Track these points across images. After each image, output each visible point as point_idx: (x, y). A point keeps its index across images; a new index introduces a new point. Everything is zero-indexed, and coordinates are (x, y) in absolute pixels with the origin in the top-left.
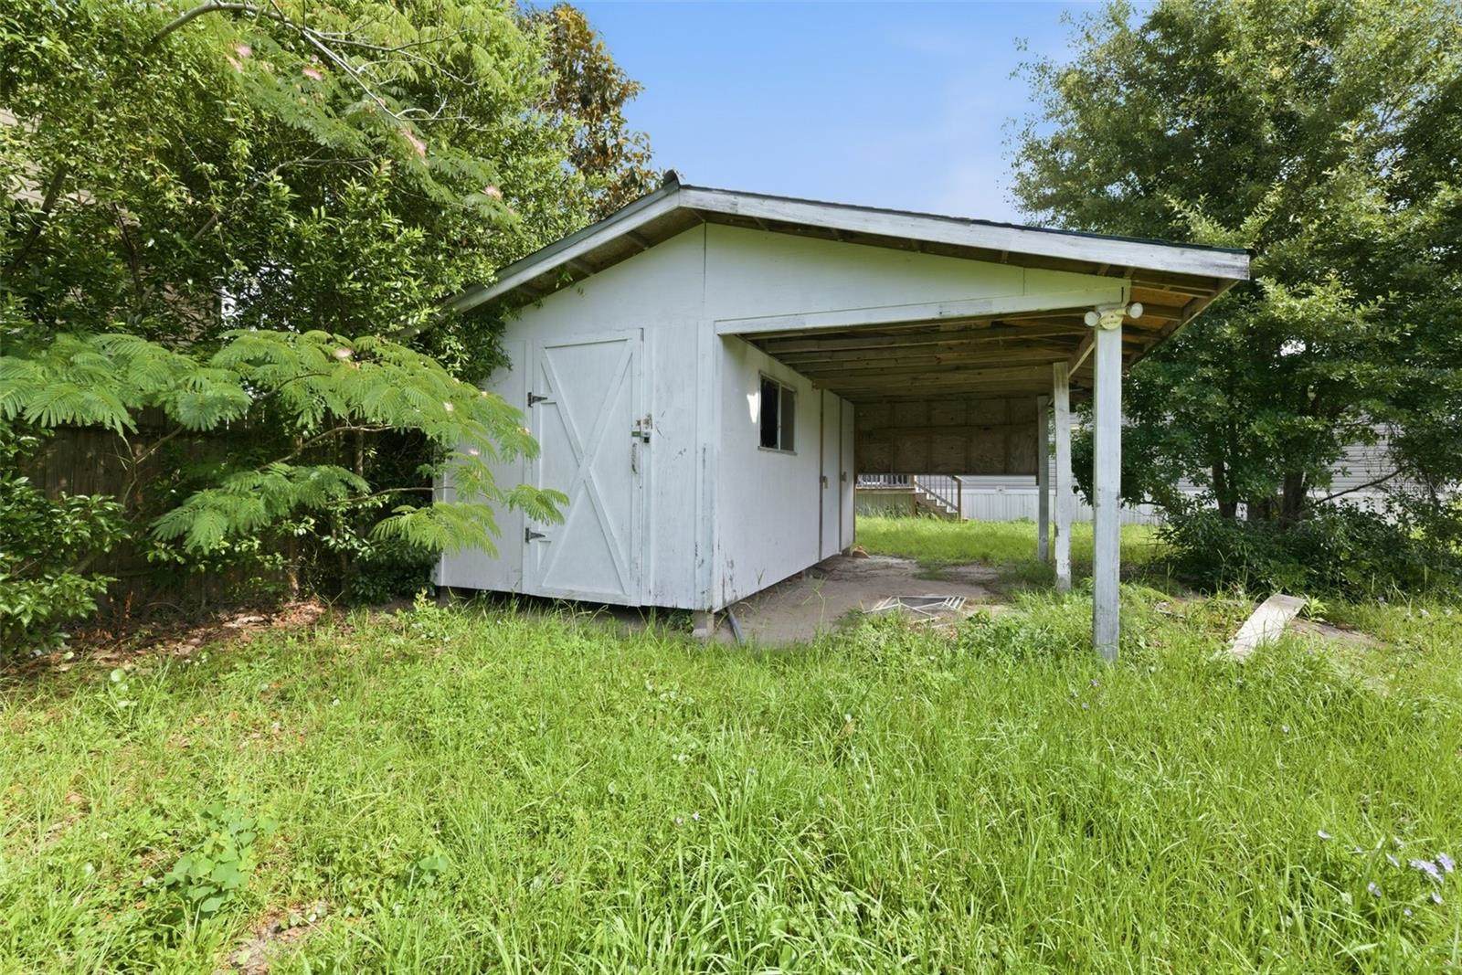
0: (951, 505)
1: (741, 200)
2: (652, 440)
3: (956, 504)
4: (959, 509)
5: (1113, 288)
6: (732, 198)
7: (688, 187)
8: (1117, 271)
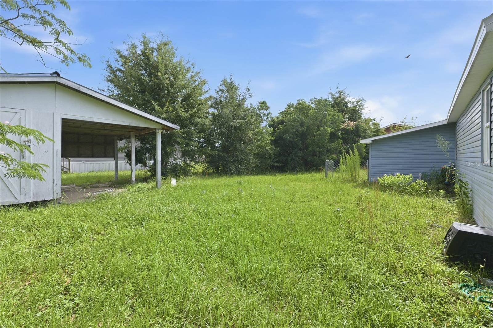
0: (66, 168)
1: (81, 87)
2: (31, 147)
3: (68, 167)
4: (69, 169)
5: (160, 126)
6: (78, 86)
7: (62, 78)
8: (161, 124)
